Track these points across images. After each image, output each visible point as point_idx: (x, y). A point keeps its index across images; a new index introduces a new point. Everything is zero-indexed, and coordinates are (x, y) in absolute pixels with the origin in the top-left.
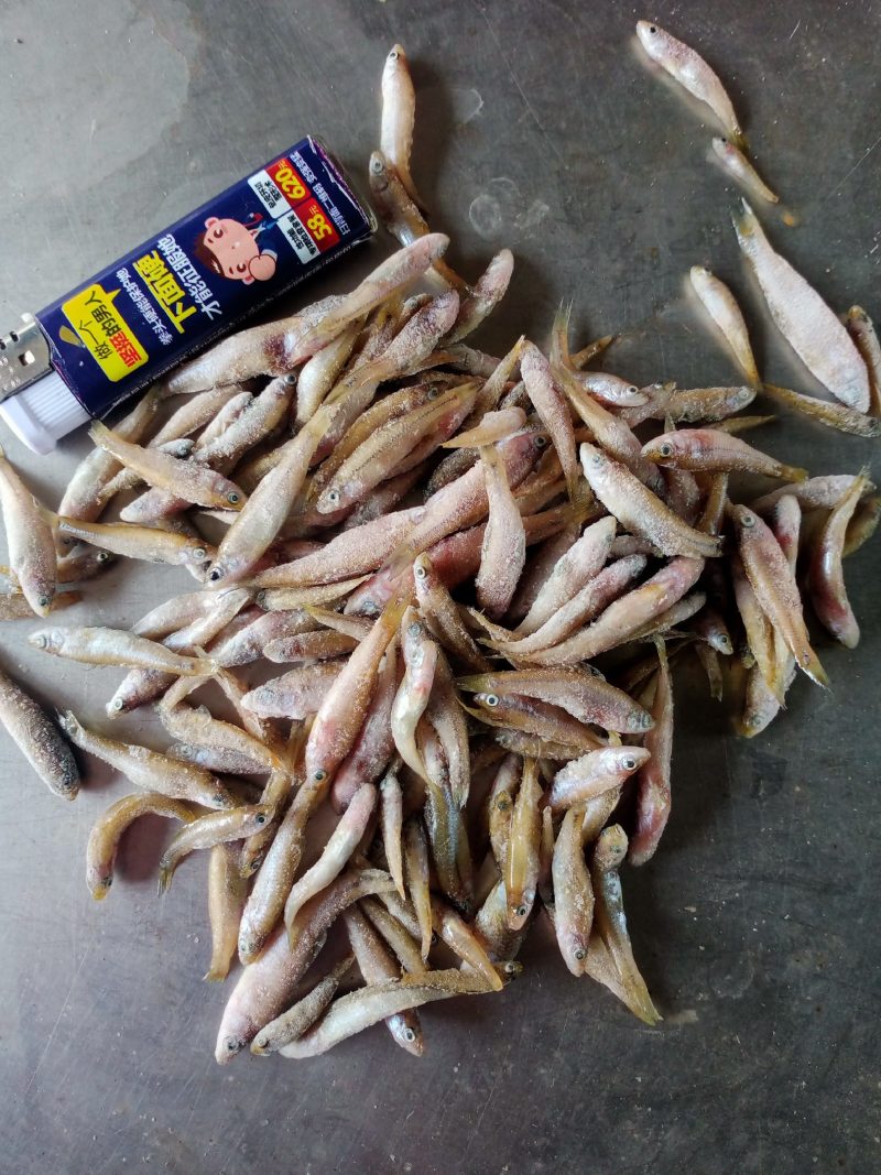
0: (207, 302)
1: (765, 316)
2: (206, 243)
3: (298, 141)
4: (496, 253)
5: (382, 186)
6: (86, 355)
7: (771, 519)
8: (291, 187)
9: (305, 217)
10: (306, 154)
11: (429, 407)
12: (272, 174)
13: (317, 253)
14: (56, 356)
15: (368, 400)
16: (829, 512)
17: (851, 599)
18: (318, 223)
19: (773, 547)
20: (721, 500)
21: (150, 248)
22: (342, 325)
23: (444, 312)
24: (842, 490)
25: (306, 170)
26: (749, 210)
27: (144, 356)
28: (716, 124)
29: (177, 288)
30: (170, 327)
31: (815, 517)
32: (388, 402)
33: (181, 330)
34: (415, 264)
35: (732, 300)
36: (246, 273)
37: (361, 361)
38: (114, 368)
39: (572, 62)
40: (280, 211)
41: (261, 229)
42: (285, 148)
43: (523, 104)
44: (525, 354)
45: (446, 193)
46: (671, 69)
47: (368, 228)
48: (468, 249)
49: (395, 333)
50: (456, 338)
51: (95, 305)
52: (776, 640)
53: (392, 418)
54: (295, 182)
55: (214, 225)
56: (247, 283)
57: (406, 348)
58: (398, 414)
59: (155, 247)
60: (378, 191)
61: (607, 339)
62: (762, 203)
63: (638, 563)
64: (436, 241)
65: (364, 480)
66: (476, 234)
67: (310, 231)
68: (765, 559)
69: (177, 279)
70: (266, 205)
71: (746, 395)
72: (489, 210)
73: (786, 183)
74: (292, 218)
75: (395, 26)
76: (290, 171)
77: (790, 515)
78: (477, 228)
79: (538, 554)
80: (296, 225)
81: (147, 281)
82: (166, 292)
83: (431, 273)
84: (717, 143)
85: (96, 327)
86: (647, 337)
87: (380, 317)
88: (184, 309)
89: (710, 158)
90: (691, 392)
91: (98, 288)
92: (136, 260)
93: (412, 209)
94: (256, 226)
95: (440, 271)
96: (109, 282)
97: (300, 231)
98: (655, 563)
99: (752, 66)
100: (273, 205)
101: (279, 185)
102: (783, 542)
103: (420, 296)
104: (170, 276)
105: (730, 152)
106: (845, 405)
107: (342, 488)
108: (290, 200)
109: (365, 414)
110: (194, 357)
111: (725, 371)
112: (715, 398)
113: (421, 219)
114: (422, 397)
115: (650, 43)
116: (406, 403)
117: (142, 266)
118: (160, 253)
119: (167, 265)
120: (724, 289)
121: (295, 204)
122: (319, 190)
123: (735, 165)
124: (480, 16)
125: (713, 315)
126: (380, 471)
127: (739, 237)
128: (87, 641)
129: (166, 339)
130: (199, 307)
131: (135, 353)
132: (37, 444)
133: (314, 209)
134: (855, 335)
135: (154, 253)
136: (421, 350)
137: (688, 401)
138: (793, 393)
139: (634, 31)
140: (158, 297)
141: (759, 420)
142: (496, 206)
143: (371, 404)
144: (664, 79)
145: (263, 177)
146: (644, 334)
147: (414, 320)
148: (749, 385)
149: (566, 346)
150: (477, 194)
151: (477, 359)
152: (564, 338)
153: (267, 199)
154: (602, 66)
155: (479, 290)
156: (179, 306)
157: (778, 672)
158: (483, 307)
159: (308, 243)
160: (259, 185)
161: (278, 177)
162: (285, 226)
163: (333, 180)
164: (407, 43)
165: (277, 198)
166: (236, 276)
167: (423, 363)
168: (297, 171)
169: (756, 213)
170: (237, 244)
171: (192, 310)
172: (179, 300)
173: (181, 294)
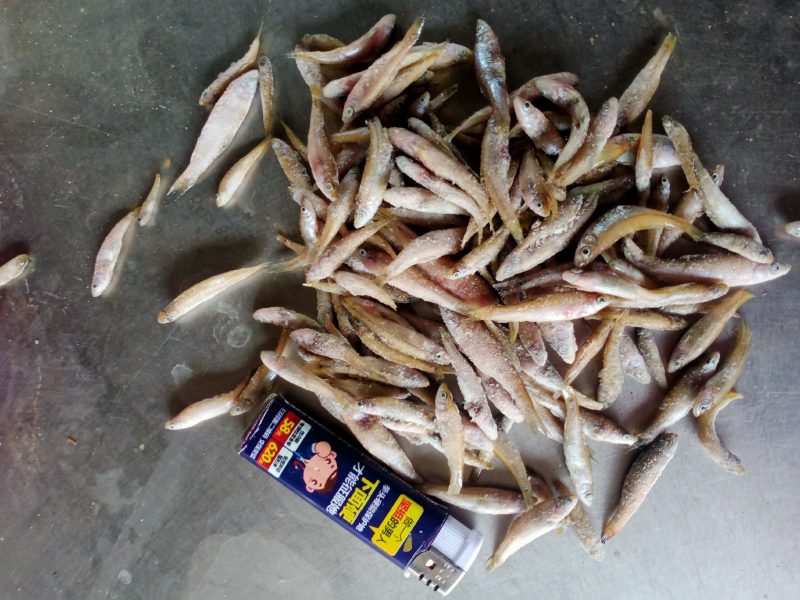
0: (356, 473)
1: (227, 153)
2: (323, 487)
3: (244, 459)
4: (258, 322)
5: (248, 403)
6: (415, 531)
7: (342, 99)
8: (271, 451)
9: (284, 437)
10: (249, 451)
11: (366, 321)
12: (268, 465)
13: (302, 421)
14: (423, 548)
15: (375, 359)
16: (322, 65)
17: (368, 30)
18: (285, 428)
19: (357, 89)
20: (343, 136)
21: (338, 518)
22: (336, 390)
23: (305, 336)
24: (306, 63)
25: (258, 447)
26: (172, 189)
27: (402, 497)
28: (133, 227)
29: (355, 493)
30: (379, 489)
31: (329, 73)
32: (374, 347)
33: (378, 482)
34: (284, 365)
35: (227, 176)
36: (331, 457)
37: (353, 371)
38: (415, 512)
39: (133, 325)
40: (288, 451)
41: (302, 459)
42: (251, 465)
43: (168, 342)
44: (313, 280)
45: (234, 364)
46: (112, 266)
47: (276, 399)
48: (262, 338)
49: (328, 359)
50: (316, 324)
51: (384, 537)
52: (410, 63)
53: (380, 340)
54: (267, 450)
55: (311, 487)
56: (335, 455)
57: (335, 350)
58: (377, 338)
59: (337, 516)
60: (252, 403)
61: (279, 238)
62: (165, 182)
63: (402, 162)
64: (266, 359)
65: (421, 342)
66: (253, 338)
67: (292, 430)
68: (366, 90)
69: (350, 496)
70: (287, 462)
71: (277, 143)
72: (235, 335)
73: (147, 173)
74: (289, 444)
75: (155, 432)
76: (263, 456)
77: (334, 88)
78: (248, 339)
79: (419, 227)
80: (291, 440)
81: (358, 512)
82: (360, 499)
83: (285, 353)
84: (142, 223)
85: (397, 531)
86: (268, 215)
87: (324, 371)
88: (365, 485)
89: (153, 223)
90: (288, 176)
91: (374, 539)
92: (349, 524)
93: (254, 380)
94: (301, 462)
95: (282, 350)
96: (368, 534)
97: (294, 436)
98: (398, 152)
99: (91, 222)
100: (286, 458)
101: (273, 459)
102: (352, 85)
103: (301, 354)
104: (350, 500)
105: (145, 213)
106: (258, 84)
107: (432, 353)
108: (279, 449)
109: (385, 358)
110: (389, 469)
111: (269, 163)
112: (287, 160)
113: (257, 372)
114: (363, 328)
115: (102, 286)
116: (370, 336)
117: (351, 518)
118: (339, 511)
119: (345, 504)
120: (222, 183)
121: (280, 445)
122: (266, 435)
123: (151, 207)
124: (129, 388)
125: (239, 182)
126: (413, 335)
127: (190, 187)
128: (579, 470)
129: (386, 489)
130: (360, 477)
131: (403, 503)
132: (478, 540)
133: (279, 433)
134: (217, 97)
135: (340, 514)
136: (332, 340)
137: (295, 175)
138: (264, 118)
139: (100, 297)
140: (365, 503)
141: (288, 130)
142: (232, 333)
143: (378, 357)
144: (120, 268)
145: (272, 470)
146: (268, 218)
147: (317, 351)
148: (270, 145)
149: (296, 259)
150: (229, 347)
151: (323, 305)
152: (291, 262)
153: (283, 463)
154: (128, 307)
155: (284, 322)
156: (365, 488)
157: (429, 54)
158: (292, 316)
159: (299, 429)
160: (278, 470)
161: (268, 461)
162: (294, 446)
163: (258, 430)
164: (162, 422)
165: (280, 457)
166: (334, 462)
167: (339, 336)
168: (261, 451)
169: (172, 183)
170: (316, 469)
171: (364, 480)
172: (361, 489)
173: (357, 490)
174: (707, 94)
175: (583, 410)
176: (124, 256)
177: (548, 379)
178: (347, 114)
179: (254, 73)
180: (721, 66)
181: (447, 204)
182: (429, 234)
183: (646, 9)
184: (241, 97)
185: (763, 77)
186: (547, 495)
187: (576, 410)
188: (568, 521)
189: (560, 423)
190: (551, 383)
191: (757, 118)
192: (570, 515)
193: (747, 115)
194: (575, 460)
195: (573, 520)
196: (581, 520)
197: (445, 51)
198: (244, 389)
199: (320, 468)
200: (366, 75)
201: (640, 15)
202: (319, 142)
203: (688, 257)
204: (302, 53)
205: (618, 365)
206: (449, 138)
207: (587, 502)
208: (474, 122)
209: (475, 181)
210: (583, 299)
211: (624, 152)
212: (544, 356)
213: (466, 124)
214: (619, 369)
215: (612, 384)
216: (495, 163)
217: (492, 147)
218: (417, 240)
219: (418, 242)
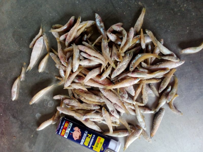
0: (86, 133)
1: (39, 58)
2: (78, 138)
3: (58, 135)
4: (55, 100)
5: (56, 120)
6: (103, 145)
7: (65, 40)
8: (64, 132)
9: (66, 128)
10: (58, 133)
11: (81, 95)
12: (64, 135)
13: (70, 123)
14: (106, 149)
15: (85, 104)
16: (58, 32)
17: (68, 21)
18: (66, 125)
19: (68, 37)
20: (67, 49)
21: (84, 145)
22: (77, 114)
23: (66, 101)
24: (54, 32)
25: (60, 131)
26: (27, 70)
27: (98, 137)
28: (19, 82)
29: (87, 138)
30: (92, 136)
31: (61, 34)
32: (84, 101)
33: (92, 135)
34: (63, 109)
35: (40, 64)
36: (79, 130)
37: (80, 108)
38: (102, 140)
39: (24, 106)
40: (68, 131)
41: (72, 132)
42: (60, 136)
43: (33, 109)
44: (66, 87)
45: (51, 111)
46: (16, 92)
47: (63, 118)
48: (57, 103)
49: (73, 106)
50: (69, 97)
51: (96, 148)
52: (80, 28)
53: (85, 99)
54: (63, 132)
55: (75, 139)
56: (80, 130)
57: (75, 103)
58: (85, 98)
59: (83, 145)
60: (57, 120)
61: (56, 77)
62: (25, 69)
63: (82, 54)
64: (58, 109)
65: (96, 98)
66: (54, 103)
67: (68, 126)
68: (70, 37)
69: (85, 139)
70: (68, 134)
71: (51, 54)
72: (50, 104)
73: (20, 67)
74: (68, 129)
75: (35, 132)
76: (62, 133)
77: (62, 38)
78: (53, 104)
79: (90, 69)
80: (68, 128)
81: (88, 143)
82: (88, 140)
83: (63, 106)
84: (21, 80)
85: (99, 146)
86: (52, 72)
87: (73, 109)
88: (89, 136)
89: (24, 79)
91: (94, 149)
92: (86, 146)
93: (56, 114)
94: (72, 133)
95: (62, 105)
96: (92, 148)
97: (69, 127)
98: (81, 51)
99: (9, 82)
100: (68, 133)
101: (65, 134)
102: (66, 36)
103: (67, 106)
104: (86, 140)
105: (21, 77)
106: (43, 40)
107: (99, 100)
108: (66, 131)
109: (88, 103)
110: (94, 130)
111: (50, 59)
112: (54, 58)
113: (57, 112)
114: (81, 97)
115: (14, 97)
116: (83, 98)
117: (87, 145)
118: (83, 143)
119: (84, 142)
120: (39, 67)
121: (66, 130)
122: (62, 128)
123: (23, 75)
124: (26, 122)
125: (43, 65)
126: (93, 96)
127: (31, 69)
128: (141, 122)
129: (94, 136)
130: (87, 134)
131: (99, 139)
132: (119, 144)
133: (65, 127)
134: (34, 45)
135: (84, 144)
136: (73, 101)
137: (56, 61)
138: (47, 48)
139: (15, 100)
140: (89, 140)
141: (53, 50)
142: (49, 103)
143: (86, 103)
144: (18, 92)
145: (65, 136)
146: (52, 73)
147: (70, 105)
148: (49, 54)
149: (61, 82)
150: (49, 107)
151: (70, 93)
152: (60, 83)
153: (67, 134)
154: (22, 101)
155: (61, 99)
156: (89, 137)
157: (84, 25)
158: (62, 97)
159: (70, 125)
160: (66, 136)
161: (64, 134)
162: (69, 129)
163: (59, 127)
164: (36, 129)
165: (66, 133)
166: (80, 132)
167: (75, 100)
168: (61, 132)
169: (27, 68)
170: (76, 134)
171: (88, 135)
172: (88, 137)
173: (87, 137)
174: (156, 21)
175: (139, 106)
176: (18, 89)
177: (129, 101)
178: (67, 44)
179: (42, 37)
180: (158, 13)
181: (96, 62)
182: (92, 70)
183: (137, 3)
184: (40, 44)
185: (169, 14)
186: (135, 129)
187: (138, 107)
188: (141, 135)
189: (134, 111)
190: (130, 101)
191: (170, 25)
192: (141, 133)
193: (167, 25)
194: (140, 119)
195: (142, 134)
196: (144, 134)
197: (88, 23)
198: (54, 117)
199: (77, 134)
200: (69, 33)
201: (135, 4)
202: (61, 52)
203: (158, 64)
204: (53, 30)
205: (146, 94)
206: (93, 45)
207: (145, 129)
208: (99, 40)
209: (101, 55)
210: (133, 79)
211: (137, 40)
212: (127, 95)
213: (97, 41)
214: (146, 95)
215: (146, 99)
216: (105, 50)
217: (104, 46)
218: (90, 72)
219: (90, 73)
